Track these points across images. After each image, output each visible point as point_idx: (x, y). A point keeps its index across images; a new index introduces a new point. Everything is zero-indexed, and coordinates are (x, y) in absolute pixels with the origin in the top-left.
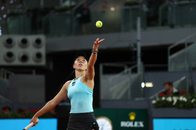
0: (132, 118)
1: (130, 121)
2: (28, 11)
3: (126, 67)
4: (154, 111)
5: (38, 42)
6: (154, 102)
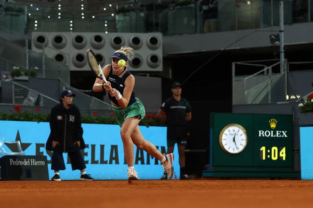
0: (273, 126)
1: (270, 129)
2: (142, 6)
3: (266, 66)
4: (302, 117)
5: (154, 41)
6: (301, 105)
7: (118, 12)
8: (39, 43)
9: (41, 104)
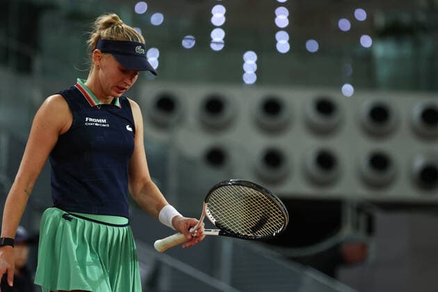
7: (380, 34)
8: (161, 116)
9: (164, 283)
